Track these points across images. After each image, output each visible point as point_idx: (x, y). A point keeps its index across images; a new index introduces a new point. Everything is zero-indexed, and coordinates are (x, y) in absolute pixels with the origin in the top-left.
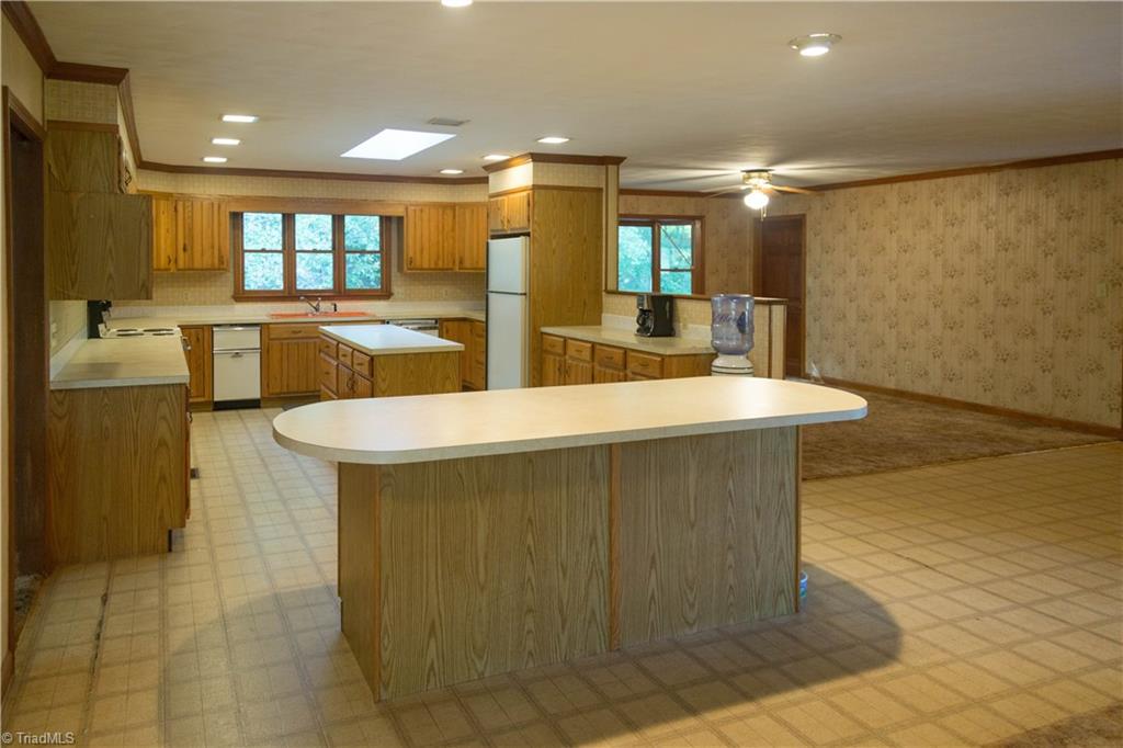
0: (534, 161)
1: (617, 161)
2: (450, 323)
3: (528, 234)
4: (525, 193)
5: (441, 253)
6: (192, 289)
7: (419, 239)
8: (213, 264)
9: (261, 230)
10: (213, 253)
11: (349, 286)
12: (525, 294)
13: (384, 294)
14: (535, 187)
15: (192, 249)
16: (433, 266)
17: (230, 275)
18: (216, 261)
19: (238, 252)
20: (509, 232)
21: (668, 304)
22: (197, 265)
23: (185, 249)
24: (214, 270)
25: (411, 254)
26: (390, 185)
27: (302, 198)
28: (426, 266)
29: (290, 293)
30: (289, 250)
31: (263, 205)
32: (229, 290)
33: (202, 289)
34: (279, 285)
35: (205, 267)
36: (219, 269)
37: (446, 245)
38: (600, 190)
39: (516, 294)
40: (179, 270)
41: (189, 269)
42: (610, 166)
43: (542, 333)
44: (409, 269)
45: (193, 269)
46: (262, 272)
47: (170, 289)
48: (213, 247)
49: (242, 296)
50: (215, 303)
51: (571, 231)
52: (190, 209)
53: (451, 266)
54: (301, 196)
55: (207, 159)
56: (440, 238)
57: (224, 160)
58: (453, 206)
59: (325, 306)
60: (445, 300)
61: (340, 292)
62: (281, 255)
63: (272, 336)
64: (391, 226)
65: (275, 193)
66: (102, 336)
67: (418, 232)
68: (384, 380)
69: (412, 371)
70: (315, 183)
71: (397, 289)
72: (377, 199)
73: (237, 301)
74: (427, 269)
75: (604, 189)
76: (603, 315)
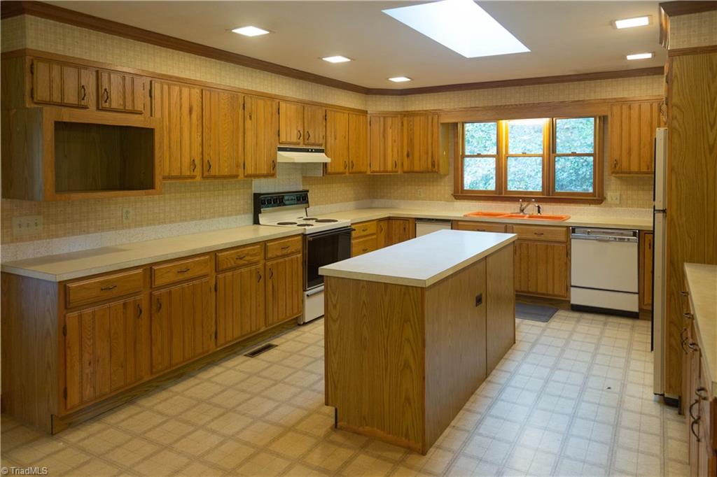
0: (670, 13)
6: (424, 188)
8: (428, 168)
10: (427, 158)
11: (558, 189)
12: (664, 211)
13: (596, 198)
15: (413, 154)
16: (644, 170)
17: (451, 176)
18: (430, 166)
19: (459, 157)
22: (417, 168)
23: (408, 156)
24: (428, 172)
25: (616, 157)
26: (593, 83)
28: (634, 168)
29: (501, 194)
30: (501, 155)
32: (450, 189)
33: (431, 188)
34: (492, 186)
35: (421, 169)
36: (432, 172)
40: (404, 172)
41: (411, 172)
44: (613, 173)
45: (413, 172)
47: (409, 187)
48: (427, 153)
49: (460, 194)
50: (440, 200)
52: (412, 123)
55: (394, 80)
61: (550, 194)
62: (494, 159)
65: (477, 104)
66: (261, 223)
67: (625, 133)
68: (335, 306)
69: (364, 302)
70: (512, 90)
71: (611, 194)
72: (576, 99)
73: (456, 198)
74: (637, 173)
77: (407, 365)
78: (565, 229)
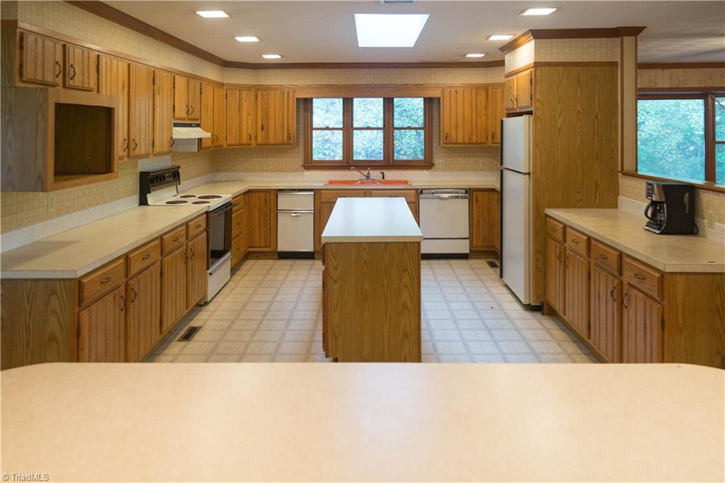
0: (535, 38)
1: (635, 31)
2: (480, 193)
3: (530, 113)
4: (528, 72)
5: (474, 130)
6: (273, 159)
7: (455, 116)
8: (283, 140)
9: (326, 112)
10: (283, 131)
11: (397, 157)
12: (529, 174)
13: (427, 164)
14: (537, 65)
15: (268, 127)
16: (467, 141)
17: (301, 148)
18: (286, 138)
19: (309, 128)
20: (518, 111)
21: (687, 194)
22: (272, 141)
23: (262, 129)
24: (283, 144)
25: (447, 130)
26: (429, 71)
27: (353, 85)
28: (460, 140)
29: (348, 163)
30: (348, 128)
31: (329, 91)
32: (300, 160)
33: (281, 159)
34: (339, 156)
35: (277, 142)
36: (288, 144)
37: (479, 122)
38: (614, 64)
39: (521, 173)
40: (258, 145)
41: (265, 145)
42: (625, 38)
43: (546, 215)
44: (444, 144)
45: (268, 144)
46: (327, 146)
47: (257, 159)
48: (283, 126)
49: (310, 164)
50: (289, 171)
51: (579, 108)
52: (266, 97)
53: (484, 141)
54: (352, 83)
55: (266, 57)
56: (474, 113)
57: (278, 57)
58: (486, 87)
59: (375, 174)
60: (482, 170)
61: (389, 162)
62: (341, 131)
63: (323, 200)
64: (431, 104)
65: (332, 82)
66: (149, 203)
67: (453, 111)
68: (336, 269)
69: (365, 261)
70: (364, 71)
71: (438, 161)
72: (416, 83)
73: (306, 169)
74: (462, 144)
75: (619, 63)
76: (619, 197)
77: (405, 306)
78: (414, 191)
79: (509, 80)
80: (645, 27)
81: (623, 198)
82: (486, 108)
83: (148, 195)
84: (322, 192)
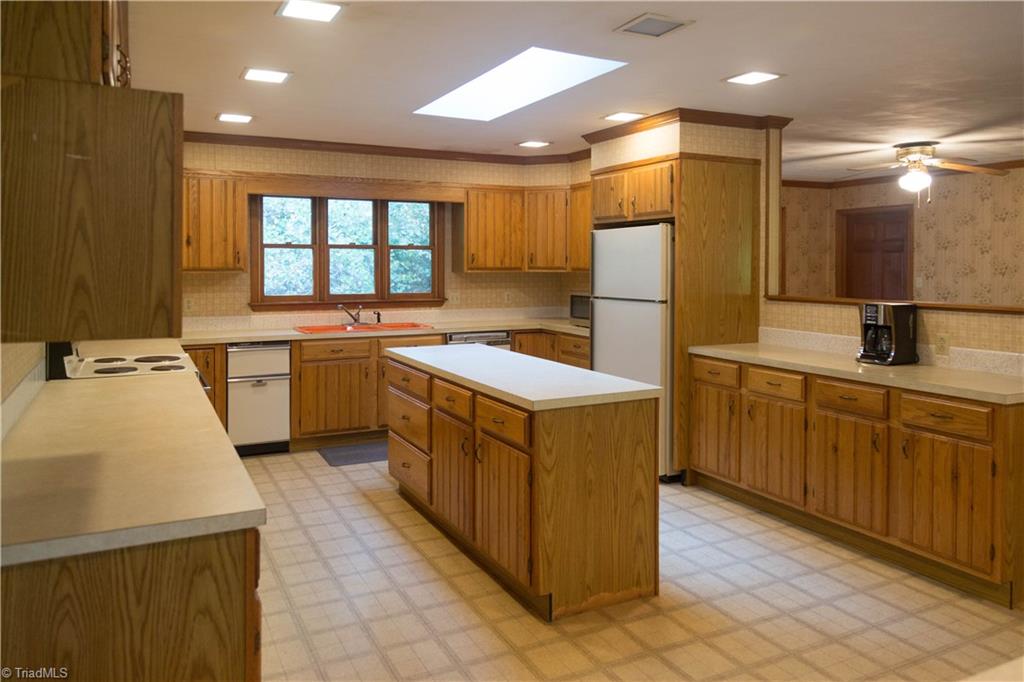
1: (780, 123)
2: (524, 336)
3: (671, 221)
4: (667, 165)
5: (508, 250)
6: (196, 295)
7: (482, 232)
8: (226, 262)
9: (285, 218)
10: (226, 249)
11: (394, 290)
12: (665, 302)
13: (436, 299)
15: (198, 241)
16: (498, 265)
17: (246, 277)
18: (230, 260)
19: (257, 247)
20: (630, 219)
21: (911, 317)
22: (205, 264)
23: (188, 243)
24: (229, 269)
25: (473, 250)
26: (448, 163)
27: (341, 178)
28: (490, 264)
29: (322, 299)
30: (320, 245)
31: (288, 187)
32: (244, 297)
33: (210, 295)
34: (308, 289)
35: (215, 265)
36: (233, 270)
37: (513, 239)
38: (757, 162)
39: (648, 301)
41: (194, 269)
42: (771, 130)
43: (690, 354)
44: (469, 269)
45: (199, 270)
46: (288, 273)
48: (226, 240)
49: (262, 303)
50: (225, 314)
51: (724, 216)
52: (195, 189)
53: (519, 265)
55: (225, 118)
56: (507, 228)
57: (246, 119)
58: (521, 191)
59: (367, 315)
60: (508, 306)
61: (383, 298)
62: (310, 251)
63: (305, 358)
64: (446, 216)
65: (307, 171)
66: (68, 375)
67: (481, 224)
68: (549, 451)
69: (589, 435)
70: (357, 158)
71: (451, 293)
72: (432, 180)
73: (254, 310)
74: (491, 269)
75: (763, 160)
76: (760, 328)
77: (639, 497)
78: (440, 337)
79: (610, 178)
80: (792, 119)
81: (765, 328)
82: (522, 220)
83: (66, 359)
84: (304, 344)
